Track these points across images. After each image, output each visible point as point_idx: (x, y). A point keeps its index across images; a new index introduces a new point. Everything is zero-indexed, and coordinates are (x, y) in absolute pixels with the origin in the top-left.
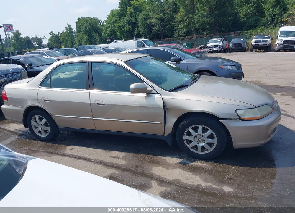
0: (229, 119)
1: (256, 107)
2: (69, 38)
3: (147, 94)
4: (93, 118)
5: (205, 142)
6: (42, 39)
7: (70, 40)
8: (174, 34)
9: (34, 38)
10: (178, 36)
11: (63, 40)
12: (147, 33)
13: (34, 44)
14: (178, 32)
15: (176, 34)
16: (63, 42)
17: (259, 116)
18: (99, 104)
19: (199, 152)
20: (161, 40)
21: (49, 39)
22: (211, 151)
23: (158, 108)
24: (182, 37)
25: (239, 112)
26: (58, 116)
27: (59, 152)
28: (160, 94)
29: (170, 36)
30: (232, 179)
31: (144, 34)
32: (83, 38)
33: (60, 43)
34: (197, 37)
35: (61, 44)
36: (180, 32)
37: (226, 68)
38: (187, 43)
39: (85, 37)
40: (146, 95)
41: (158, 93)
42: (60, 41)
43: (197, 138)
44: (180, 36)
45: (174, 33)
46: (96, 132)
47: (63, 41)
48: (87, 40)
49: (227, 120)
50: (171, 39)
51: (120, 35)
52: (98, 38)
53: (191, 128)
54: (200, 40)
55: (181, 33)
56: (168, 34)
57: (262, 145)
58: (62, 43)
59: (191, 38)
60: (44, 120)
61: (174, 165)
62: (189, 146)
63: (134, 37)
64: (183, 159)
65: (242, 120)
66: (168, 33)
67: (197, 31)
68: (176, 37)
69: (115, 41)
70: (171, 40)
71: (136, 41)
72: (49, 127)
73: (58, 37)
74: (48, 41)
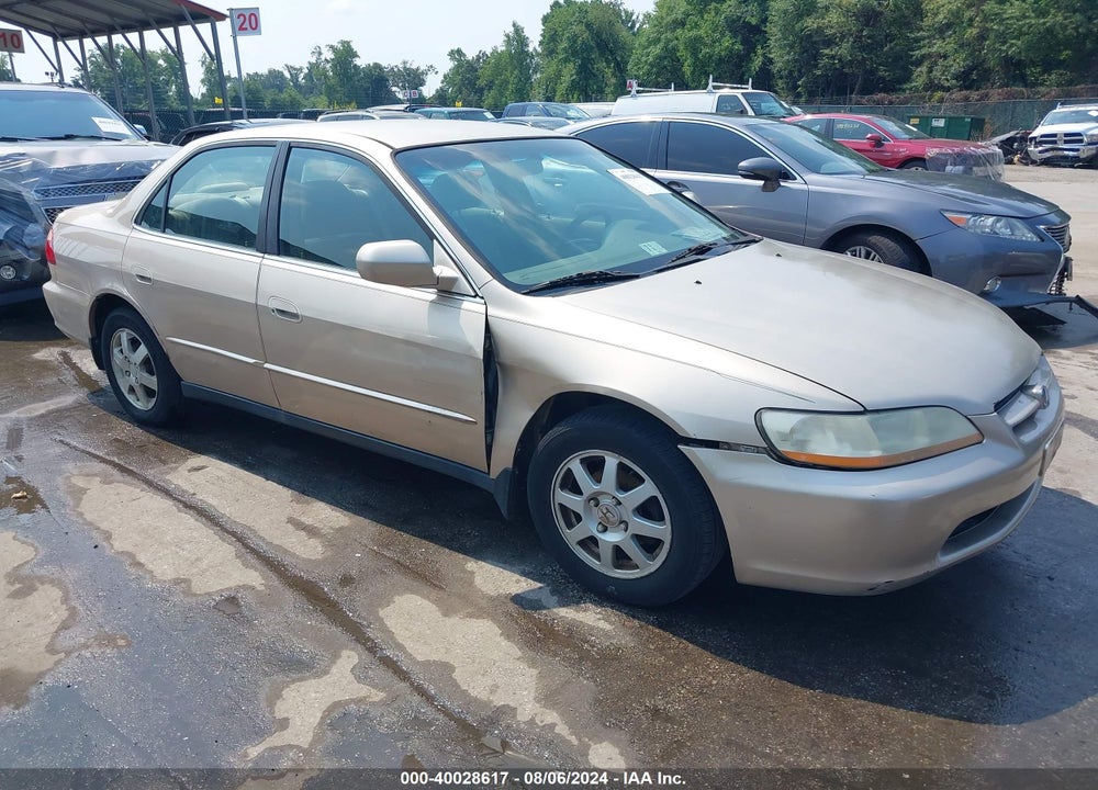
0: (729, 446)
1: (865, 412)
2: (512, 73)
3: (439, 291)
4: (266, 365)
5: (626, 530)
6: (423, 73)
7: (516, 81)
8: (908, 79)
9: (396, 70)
10: (926, 89)
11: (492, 82)
12: (799, 71)
13: (394, 89)
14: (930, 71)
15: (920, 76)
16: (490, 88)
17: (875, 453)
18: (282, 312)
19: (603, 566)
20: (851, 100)
21: (445, 77)
22: (646, 573)
23: (465, 355)
24: (939, 94)
25: (772, 422)
26: (177, 342)
27: (150, 473)
28: (482, 298)
29: (891, 87)
30: (669, 719)
31: (784, 73)
32: (559, 75)
33: (480, 91)
34: (1010, 96)
35: (482, 94)
36: (936, 73)
37: (975, 226)
38: (950, 118)
39: (569, 73)
40: (434, 297)
41: (477, 295)
42: (481, 83)
43: (597, 505)
44: (932, 86)
45: (911, 73)
46: (283, 420)
47: (490, 86)
48: (573, 87)
49: (718, 448)
50: (893, 97)
51: (693, 73)
52: (613, 80)
53: (578, 461)
54: (1019, 109)
55: (943, 74)
56: (883, 78)
57: (871, 593)
58: (486, 92)
59: (981, 99)
60: (143, 351)
61: (483, 603)
62: (572, 536)
63: (711, 80)
64: (540, 585)
65: (783, 459)
66: (885, 71)
67: (1015, 71)
68: (917, 90)
69: (638, 92)
70: (891, 103)
71: (718, 95)
72: (154, 378)
73: (476, 71)
74: (442, 82)
